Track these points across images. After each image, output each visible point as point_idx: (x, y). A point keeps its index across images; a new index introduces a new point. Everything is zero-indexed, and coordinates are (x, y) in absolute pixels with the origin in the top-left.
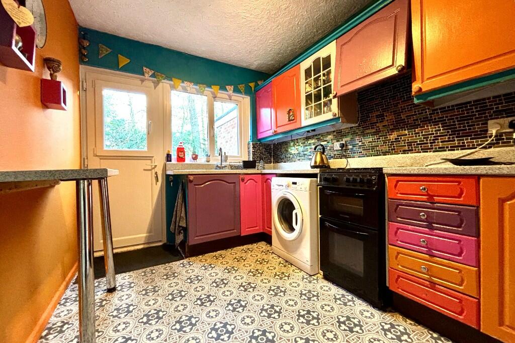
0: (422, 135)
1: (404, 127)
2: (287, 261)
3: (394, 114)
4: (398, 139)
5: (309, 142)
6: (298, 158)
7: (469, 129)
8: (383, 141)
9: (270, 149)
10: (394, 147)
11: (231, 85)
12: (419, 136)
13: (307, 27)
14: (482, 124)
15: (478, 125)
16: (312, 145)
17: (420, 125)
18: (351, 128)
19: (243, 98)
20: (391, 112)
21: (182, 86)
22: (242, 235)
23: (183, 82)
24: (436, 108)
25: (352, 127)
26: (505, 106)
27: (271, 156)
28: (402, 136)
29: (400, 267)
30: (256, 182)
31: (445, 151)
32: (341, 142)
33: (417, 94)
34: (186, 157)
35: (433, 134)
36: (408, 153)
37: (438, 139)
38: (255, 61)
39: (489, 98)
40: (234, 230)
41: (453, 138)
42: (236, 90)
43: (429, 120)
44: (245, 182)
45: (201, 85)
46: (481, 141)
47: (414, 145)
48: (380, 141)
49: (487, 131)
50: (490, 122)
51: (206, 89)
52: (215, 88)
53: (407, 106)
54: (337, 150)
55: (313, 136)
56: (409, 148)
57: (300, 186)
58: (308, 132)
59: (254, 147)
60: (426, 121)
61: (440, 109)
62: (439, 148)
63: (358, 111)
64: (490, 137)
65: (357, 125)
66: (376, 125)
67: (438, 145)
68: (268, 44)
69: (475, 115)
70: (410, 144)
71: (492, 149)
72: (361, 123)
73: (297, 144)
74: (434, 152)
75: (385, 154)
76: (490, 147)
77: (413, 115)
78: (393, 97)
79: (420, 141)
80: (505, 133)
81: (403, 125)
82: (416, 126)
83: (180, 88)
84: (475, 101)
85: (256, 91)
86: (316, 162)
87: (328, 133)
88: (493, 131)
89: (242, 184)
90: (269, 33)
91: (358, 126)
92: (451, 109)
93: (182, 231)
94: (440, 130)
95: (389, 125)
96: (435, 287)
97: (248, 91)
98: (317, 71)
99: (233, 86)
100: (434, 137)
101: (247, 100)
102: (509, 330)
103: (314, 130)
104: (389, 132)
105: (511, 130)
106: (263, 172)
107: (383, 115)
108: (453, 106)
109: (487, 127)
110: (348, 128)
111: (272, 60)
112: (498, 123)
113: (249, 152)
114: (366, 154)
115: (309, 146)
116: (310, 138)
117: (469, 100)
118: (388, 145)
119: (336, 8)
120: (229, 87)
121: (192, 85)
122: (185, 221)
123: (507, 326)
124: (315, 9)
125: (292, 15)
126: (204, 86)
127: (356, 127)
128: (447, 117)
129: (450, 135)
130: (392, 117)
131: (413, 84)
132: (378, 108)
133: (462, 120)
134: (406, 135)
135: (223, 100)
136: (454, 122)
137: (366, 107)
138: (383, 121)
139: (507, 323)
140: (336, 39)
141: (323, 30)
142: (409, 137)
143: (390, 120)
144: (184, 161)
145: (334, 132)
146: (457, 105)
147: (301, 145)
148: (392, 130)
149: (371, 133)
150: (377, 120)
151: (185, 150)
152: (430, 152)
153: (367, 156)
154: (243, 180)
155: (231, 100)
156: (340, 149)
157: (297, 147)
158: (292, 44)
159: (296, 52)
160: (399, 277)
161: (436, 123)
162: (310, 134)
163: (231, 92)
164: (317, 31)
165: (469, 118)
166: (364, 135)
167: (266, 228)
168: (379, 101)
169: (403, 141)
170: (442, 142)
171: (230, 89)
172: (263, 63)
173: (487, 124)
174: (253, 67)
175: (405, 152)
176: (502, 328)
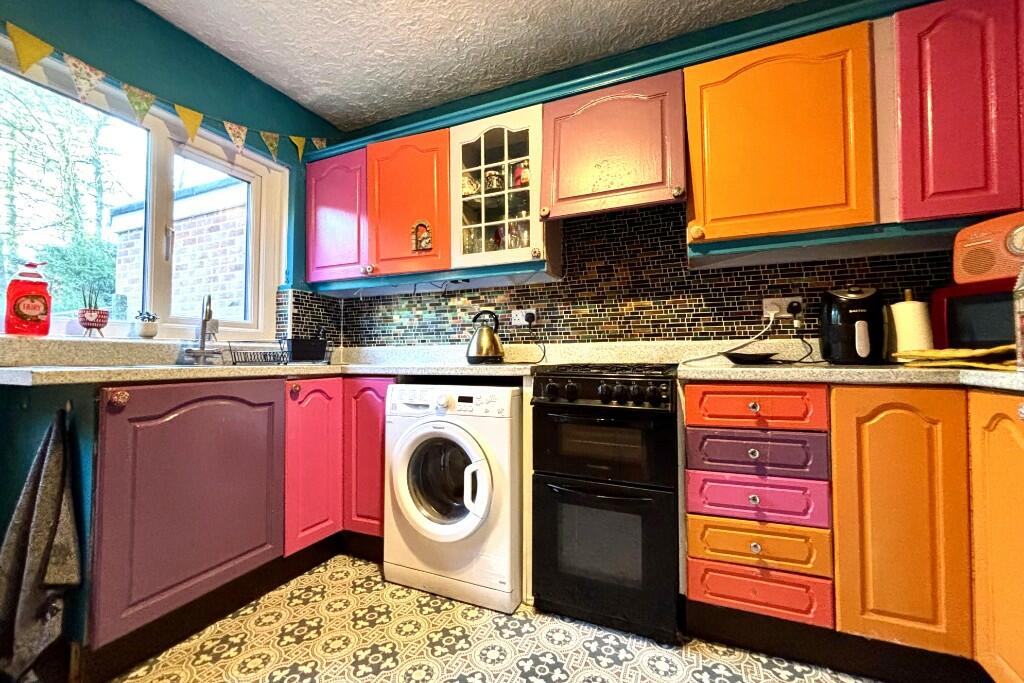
0: (676, 311)
1: (647, 295)
2: (433, 595)
3: (630, 269)
4: (637, 313)
5: (450, 304)
6: (422, 337)
7: (741, 309)
8: (609, 315)
9: (338, 310)
10: (629, 327)
11: (240, 124)
12: (671, 311)
13: (473, 54)
14: (756, 303)
15: (751, 303)
16: (459, 310)
17: (672, 293)
18: (547, 284)
19: (269, 168)
20: (625, 266)
21: (47, 70)
22: (287, 554)
23: (59, 54)
24: (696, 269)
25: (550, 284)
26: (781, 281)
27: (338, 328)
28: (644, 309)
29: (709, 552)
30: (330, 399)
31: (709, 339)
32: (528, 311)
33: (696, 242)
34: (53, 316)
35: (692, 311)
36: (653, 340)
37: (699, 320)
38: (319, 84)
39: (763, 267)
40: (265, 544)
41: (720, 319)
42: (254, 143)
43: (686, 288)
44: (300, 399)
45: (137, 90)
46: (755, 328)
47: (663, 326)
48: (605, 315)
49: (761, 313)
50: (766, 301)
51: (154, 109)
52: (189, 119)
53: (652, 259)
54: (517, 327)
55: (462, 291)
56: (654, 331)
57: (484, 407)
58: (455, 282)
59: (297, 303)
60: (681, 288)
61: (702, 272)
62: (702, 334)
63: (563, 255)
64: (767, 322)
65: (560, 280)
66: (597, 285)
67: (699, 329)
68: (371, 56)
69: (747, 288)
70: (656, 324)
71: (768, 341)
72: (569, 279)
73: (419, 305)
74: (694, 339)
75: (614, 338)
76: (765, 338)
77: (661, 276)
78: (629, 239)
79: (672, 321)
80: (782, 318)
81: (645, 291)
82: (666, 296)
83: (36, 71)
84: (747, 268)
85: (309, 160)
86: (480, 349)
87: (499, 290)
88: (770, 314)
89: (291, 404)
90: (385, 29)
91: (562, 283)
92: (716, 274)
93: (59, 604)
94: (701, 305)
95: (620, 288)
96: (768, 575)
97: (286, 155)
98: (494, 154)
99: (245, 129)
100: (694, 315)
101: (279, 178)
102: (875, 617)
103: (467, 281)
104: (620, 301)
105: (790, 315)
106: (349, 372)
107: (609, 269)
108: (718, 270)
109: (761, 308)
110: (542, 285)
111: (362, 98)
112: (776, 304)
113: (280, 315)
114: (578, 337)
115: (450, 311)
116: (454, 296)
117: (740, 265)
118: (619, 323)
119: (537, 44)
120: (234, 126)
121: (96, 77)
122: (73, 561)
123: (873, 611)
124: (504, 25)
125: (453, 14)
126: (148, 95)
127: (559, 283)
128: (711, 286)
129: (715, 314)
130: (627, 274)
131: (690, 224)
132: (602, 255)
133: (731, 293)
134: (650, 308)
135: (204, 156)
136: (721, 295)
137: (580, 248)
138: (609, 280)
139: (871, 605)
140: (543, 102)
141: (496, 76)
142: (654, 312)
143: (623, 279)
144: (44, 330)
145: (511, 288)
146: (724, 270)
147: (429, 308)
148: (627, 298)
149: (588, 299)
150: (599, 276)
151: (51, 293)
152: (688, 339)
153: (580, 341)
154: (294, 394)
155: (233, 164)
156: (527, 323)
157: (420, 313)
158: (424, 80)
159: (426, 101)
160: (707, 571)
161: (696, 293)
162: (453, 287)
163: (239, 143)
164: (486, 73)
165: (741, 291)
166: (572, 300)
167: (355, 518)
168: (604, 241)
169: (644, 318)
170: (705, 324)
171: (238, 135)
172: (338, 99)
173: (761, 303)
174: (306, 99)
175: (648, 337)
176: (865, 617)
